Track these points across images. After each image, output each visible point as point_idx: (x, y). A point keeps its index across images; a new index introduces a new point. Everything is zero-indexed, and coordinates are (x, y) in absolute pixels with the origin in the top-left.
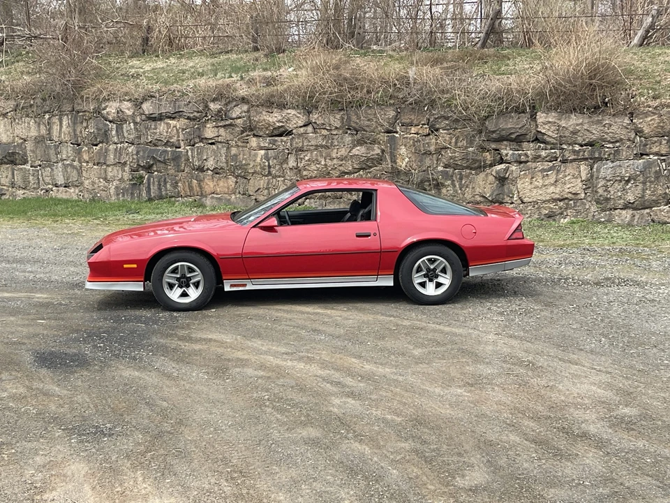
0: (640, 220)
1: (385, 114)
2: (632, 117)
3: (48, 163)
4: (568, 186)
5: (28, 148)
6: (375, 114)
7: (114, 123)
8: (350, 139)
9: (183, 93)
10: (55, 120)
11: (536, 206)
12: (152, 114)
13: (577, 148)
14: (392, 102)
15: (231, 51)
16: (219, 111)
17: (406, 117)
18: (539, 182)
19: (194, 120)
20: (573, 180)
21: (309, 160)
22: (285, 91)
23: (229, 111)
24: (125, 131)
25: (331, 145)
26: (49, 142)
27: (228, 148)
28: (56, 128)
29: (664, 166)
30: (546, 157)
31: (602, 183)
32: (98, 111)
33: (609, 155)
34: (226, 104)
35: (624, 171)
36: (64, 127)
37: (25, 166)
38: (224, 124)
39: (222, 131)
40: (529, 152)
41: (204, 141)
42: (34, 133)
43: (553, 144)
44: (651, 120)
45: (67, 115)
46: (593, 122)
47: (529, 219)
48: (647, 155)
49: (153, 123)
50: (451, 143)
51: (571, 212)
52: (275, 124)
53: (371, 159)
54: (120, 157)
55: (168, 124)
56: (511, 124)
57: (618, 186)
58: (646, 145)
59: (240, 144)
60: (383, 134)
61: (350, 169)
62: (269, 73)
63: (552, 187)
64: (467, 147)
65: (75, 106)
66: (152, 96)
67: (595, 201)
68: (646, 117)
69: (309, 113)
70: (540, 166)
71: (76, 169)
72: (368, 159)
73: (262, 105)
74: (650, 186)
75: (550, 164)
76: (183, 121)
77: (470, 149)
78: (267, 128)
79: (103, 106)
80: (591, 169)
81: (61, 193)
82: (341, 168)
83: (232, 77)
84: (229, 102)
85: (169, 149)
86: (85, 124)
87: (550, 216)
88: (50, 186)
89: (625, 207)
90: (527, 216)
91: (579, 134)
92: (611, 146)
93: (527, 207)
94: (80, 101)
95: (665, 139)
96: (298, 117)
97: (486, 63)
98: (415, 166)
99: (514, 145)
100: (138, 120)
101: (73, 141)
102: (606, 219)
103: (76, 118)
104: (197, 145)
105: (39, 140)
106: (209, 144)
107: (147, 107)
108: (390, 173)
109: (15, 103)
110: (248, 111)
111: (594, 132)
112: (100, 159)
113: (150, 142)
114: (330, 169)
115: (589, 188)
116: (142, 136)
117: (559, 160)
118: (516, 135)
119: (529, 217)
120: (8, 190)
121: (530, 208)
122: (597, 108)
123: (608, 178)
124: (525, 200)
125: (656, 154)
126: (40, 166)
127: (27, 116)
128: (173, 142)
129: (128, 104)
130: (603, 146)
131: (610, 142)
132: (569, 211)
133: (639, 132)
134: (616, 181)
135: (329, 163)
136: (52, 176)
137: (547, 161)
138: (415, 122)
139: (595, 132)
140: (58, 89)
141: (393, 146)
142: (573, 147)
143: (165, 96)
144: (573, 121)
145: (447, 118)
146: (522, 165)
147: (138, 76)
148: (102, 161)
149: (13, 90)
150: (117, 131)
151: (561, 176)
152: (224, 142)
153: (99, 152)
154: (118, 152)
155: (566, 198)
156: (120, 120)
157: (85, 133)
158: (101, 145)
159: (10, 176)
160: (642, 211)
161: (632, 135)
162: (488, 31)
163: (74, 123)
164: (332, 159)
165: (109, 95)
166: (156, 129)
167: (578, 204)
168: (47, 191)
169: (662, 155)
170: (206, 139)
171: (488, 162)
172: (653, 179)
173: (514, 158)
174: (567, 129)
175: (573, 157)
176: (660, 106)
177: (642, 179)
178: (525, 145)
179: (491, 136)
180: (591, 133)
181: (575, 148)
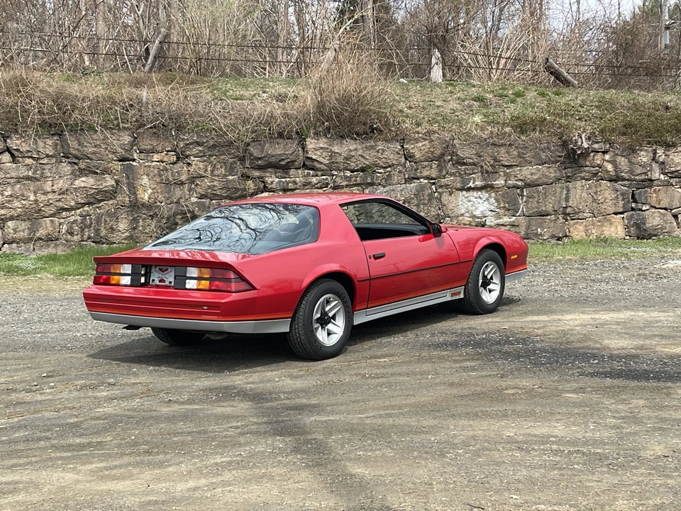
1: (118, 140)
2: (404, 143)
8: (69, 168)
17: (146, 143)
21: (11, 196)
25: (42, 177)
29: (434, 189)
30: (317, 184)
33: (381, 180)
35: (399, 194)
40: (297, 179)
43: (322, 170)
44: (422, 146)
46: (366, 148)
48: (418, 179)
50: (206, 170)
53: (105, 191)
56: (277, 150)
58: (416, 169)
60: (116, 163)
61: (72, 204)
64: (225, 176)
68: (417, 143)
69: (6, 138)
72: (100, 192)
74: (423, 209)
75: (320, 190)
77: (230, 178)
82: (60, 204)
91: (352, 160)
92: (382, 171)
95: (435, 164)
98: (161, 197)
99: (280, 172)
108: (129, 207)
111: (367, 157)
114: (42, 205)
117: (329, 187)
118: (286, 161)
125: (427, 178)
130: (374, 171)
131: (382, 167)
133: (410, 157)
135: (41, 198)
137: (317, 188)
138: (158, 148)
139: (370, 157)
141: (131, 177)
142: (344, 173)
144: (346, 147)
145: (199, 144)
161: (403, 160)
164: (45, 193)
169: (432, 179)
171: (251, 191)
172: (426, 201)
173: (280, 185)
174: (340, 155)
175: (344, 184)
176: (429, 133)
177: (416, 202)
178: (292, 172)
179: (257, 163)
180: (364, 158)
181: (346, 174)
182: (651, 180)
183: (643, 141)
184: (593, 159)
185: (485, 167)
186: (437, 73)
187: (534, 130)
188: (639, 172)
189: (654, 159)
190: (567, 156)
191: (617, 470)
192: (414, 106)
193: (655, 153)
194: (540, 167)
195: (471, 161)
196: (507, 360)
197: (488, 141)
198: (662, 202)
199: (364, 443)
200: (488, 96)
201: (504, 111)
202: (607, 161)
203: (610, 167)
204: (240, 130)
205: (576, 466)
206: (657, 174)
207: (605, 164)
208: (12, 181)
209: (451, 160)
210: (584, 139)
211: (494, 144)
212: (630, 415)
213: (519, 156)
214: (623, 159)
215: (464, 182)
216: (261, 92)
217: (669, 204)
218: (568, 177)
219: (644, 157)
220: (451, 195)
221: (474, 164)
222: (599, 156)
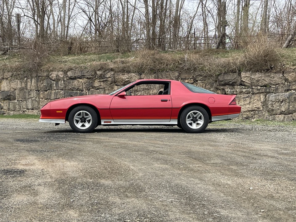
0: (287, 119)
1: (174, 75)
2: (284, 74)
3: (25, 99)
4: (255, 105)
5: (16, 93)
6: (170, 75)
7: (55, 81)
8: (159, 85)
9: (86, 67)
10: (29, 80)
11: (241, 114)
12: (72, 76)
13: (259, 88)
14: (177, 69)
15: (107, 53)
16: (101, 75)
17: (183, 76)
18: (242, 103)
19: (90, 79)
20: (257, 102)
21: (140, 95)
22: (131, 65)
23: (106, 74)
24: (59, 84)
25: (150, 88)
26: (26, 90)
27: (104, 91)
28: (29, 84)
30: (245, 92)
31: (270, 103)
32: (48, 76)
33: (273, 91)
34: (104, 72)
35: (280, 97)
36: (33, 83)
37: (15, 101)
38: (103, 80)
39: (102, 83)
40: (238, 90)
41: (94, 88)
42: (19, 86)
43: (248, 86)
44: (292, 75)
45: (34, 78)
46: (266, 76)
47: (238, 120)
48: (290, 90)
49: (72, 81)
50: (203, 86)
51: (256, 116)
52: (125, 80)
54: (56, 96)
55: (78, 81)
56: (230, 78)
57: (277, 104)
58: (289, 86)
59: (110, 89)
62: (123, 59)
63: (248, 105)
64: (210, 88)
65: (38, 74)
66: (72, 69)
67: (267, 111)
68: (290, 74)
69: (141, 74)
70: (242, 96)
71: (37, 101)
73: (120, 72)
74: (292, 104)
75: (247, 95)
76: (85, 80)
77: (212, 89)
78: (122, 82)
79: (50, 74)
80: (265, 97)
81: (30, 112)
83: (107, 61)
84: (106, 71)
85: (78, 92)
86: (42, 82)
87: (247, 118)
88: (25, 110)
89: (281, 114)
91: (260, 81)
92: (274, 86)
94: (40, 72)
96: (136, 77)
97: (219, 54)
99: (231, 87)
100: (65, 79)
101: (36, 89)
102: (273, 118)
103: (38, 80)
104: (91, 90)
105: (21, 89)
106: (96, 89)
107: (70, 74)
109: (12, 74)
110: (114, 74)
111: (267, 80)
112: (48, 97)
113: (70, 89)
115: (265, 105)
116: (67, 86)
117: (251, 93)
118: (232, 82)
120: (7, 112)
122: (268, 70)
123: (273, 101)
125: (294, 90)
126: (21, 100)
127: (17, 79)
128: (80, 89)
129: (61, 73)
130: (271, 86)
132: (255, 116)
133: (286, 80)
134: (277, 102)
136: (26, 105)
137: (246, 94)
138: (187, 78)
139: (267, 81)
140: (31, 66)
142: (257, 87)
143: (78, 69)
144: (257, 76)
145: (201, 76)
147: (66, 61)
148: (49, 98)
149: (11, 67)
150: (56, 84)
151: (252, 100)
152: (102, 88)
153: (48, 94)
154: (56, 94)
155: (254, 110)
156: (57, 80)
157: (42, 86)
158: (48, 91)
159: (8, 105)
160: (288, 115)
161: (284, 82)
162: (219, 42)
163: (37, 82)
165: (53, 69)
166: (73, 83)
167: (260, 113)
168: (24, 112)
170: (95, 87)
172: (293, 101)
173: (231, 92)
174: (255, 79)
175: (257, 92)
177: (288, 101)
178: (236, 87)
179: (221, 83)
180: (265, 81)
181: (258, 88)
208: (141, 90)
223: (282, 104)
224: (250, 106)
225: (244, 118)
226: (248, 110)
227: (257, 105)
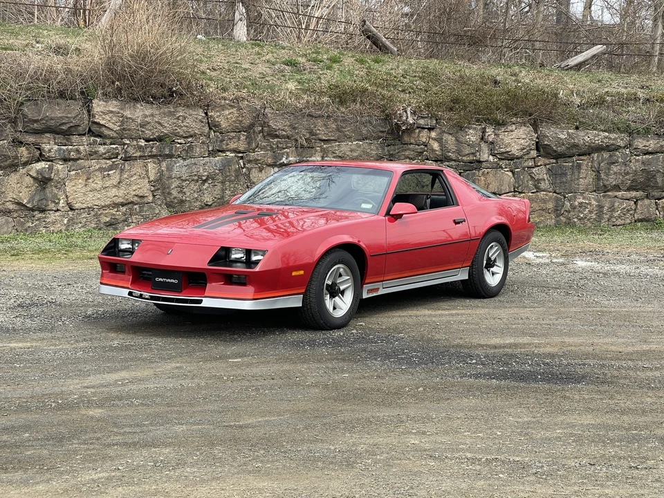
4: (134, 188)
11: (93, 213)
18: (97, 183)
20: (139, 181)
29: (242, 164)
30: (105, 154)
31: (175, 183)
33: (181, 152)
35: (201, 169)
40: (81, 148)
43: (112, 138)
44: (229, 114)
46: (164, 114)
48: (223, 152)
51: (136, 218)
56: (57, 112)
57: (194, 186)
58: (222, 141)
63: (114, 190)
67: (166, 204)
68: (223, 110)
70: (95, 164)
74: (229, 186)
75: (108, 162)
87: (113, 224)
90: (80, 225)
91: (147, 127)
92: (182, 141)
93: (81, 214)
95: (243, 135)
99: (60, 139)
111: (166, 125)
115: (158, 189)
117: (119, 157)
118: (68, 125)
119: (82, 227)
121: (84, 215)
123: (184, 178)
124: (77, 206)
125: (234, 151)
130: (173, 141)
131: (182, 137)
132: (134, 217)
133: (215, 126)
134: (193, 180)
137: (105, 159)
139: (168, 126)
142: (137, 142)
144: (140, 112)
146: (70, 163)
151: (125, 176)
155: (132, 203)
161: (206, 129)
167: (145, 209)
169: (240, 152)
171: (24, 160)
172: (232, 178)
173: (59, 154)
174: (133, 120)
175: (138, 154)
176: (238, 99)
177: (221, 178)
178: (75, 138)
179: (32, 126)
180: (162, 126)
181: (140, 143)
182: (479, 162)
183: (472, 118)
184: (418, 136)
185: (300, 140)
186: (241, 31)
187: (354, 101)
188: (467, 152)
189: (482, 139)
190: (391, 132)
191: (546, 479)
192: (216, 68)
193: (484, 132)
194: (361, 143)
195: (284, 133)
196: (376, 359)
197: (304, 111)
198: (491, 186)
199: (256, 453)
200: (301, 60)
201: (319, 78)
202: (432, 139)
203: (436, 146)
204: (11, 86)
205: (501, 475)
206: (486, 155)
207: (431, 142)
209: (262, 131)
210: (409, 113)
211: (309, 115)
212: (534, 420)
213: (338, 130)
214: (450, 137)
215: (276, 157)
216: (34, 43)
217: (498, 188)
218: (391, 155)
219: (472, 135)
220: (261, 171)
221: (288, 137)
222: (425, 132)
223: (205, 187)
224: (121, 193)
225: (102, 225)
226: (114, 204)
227: (140, 188)
